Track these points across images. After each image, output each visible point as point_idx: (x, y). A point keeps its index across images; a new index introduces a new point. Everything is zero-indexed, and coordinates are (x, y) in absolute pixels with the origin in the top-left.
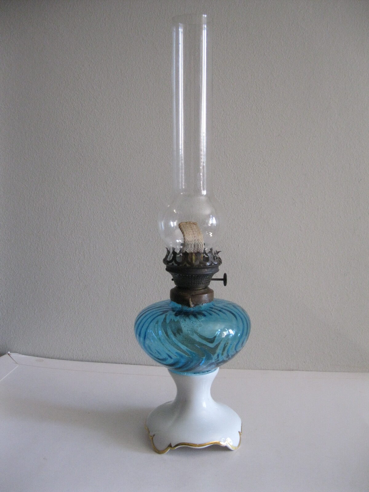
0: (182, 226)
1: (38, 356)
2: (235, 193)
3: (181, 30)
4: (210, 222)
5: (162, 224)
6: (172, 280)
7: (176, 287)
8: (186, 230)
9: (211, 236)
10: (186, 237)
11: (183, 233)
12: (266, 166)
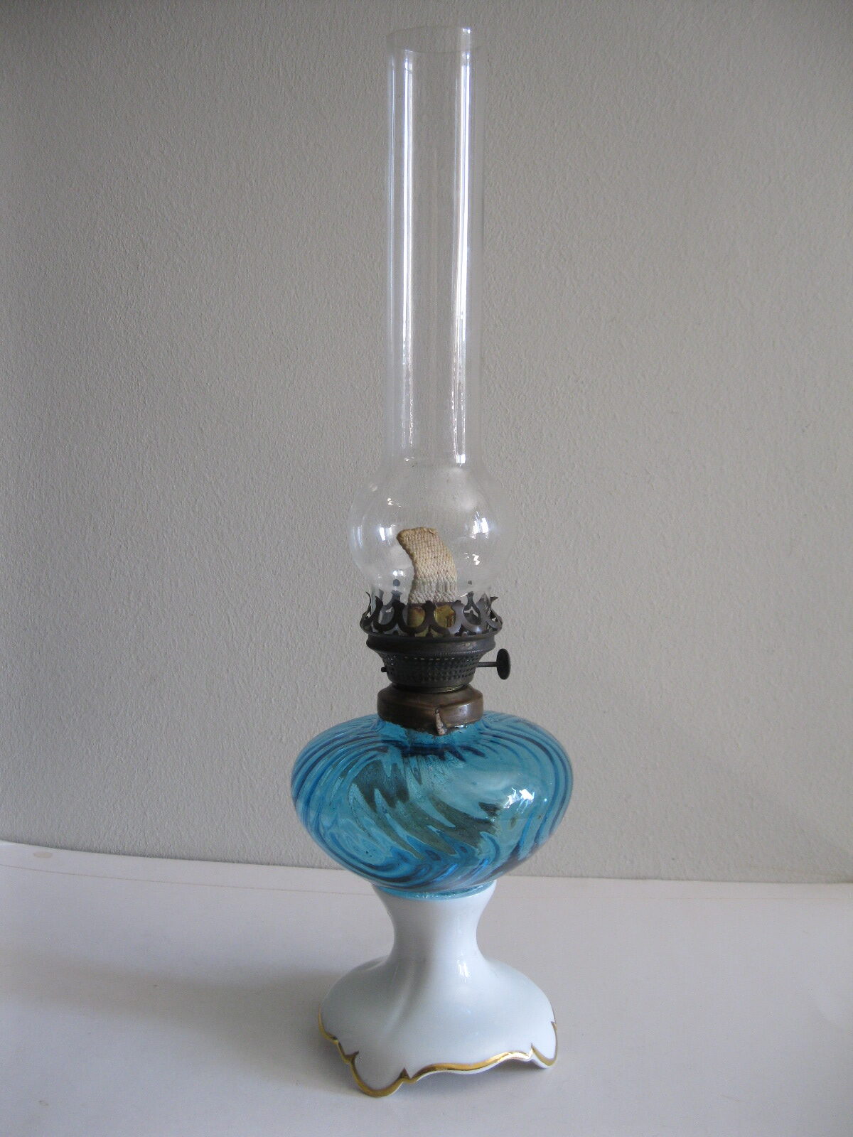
0: (406, 540)
1: (38, 844)
2: (510, 457)
3: (408, 66)
4: (476, 530)
5: (358, 534)
6: (383, 670)
7: (392, 686)
8: (416, 549)
9: (477, 563)
10: (419, 565)
11: (411, 556)
12: (582, 392)
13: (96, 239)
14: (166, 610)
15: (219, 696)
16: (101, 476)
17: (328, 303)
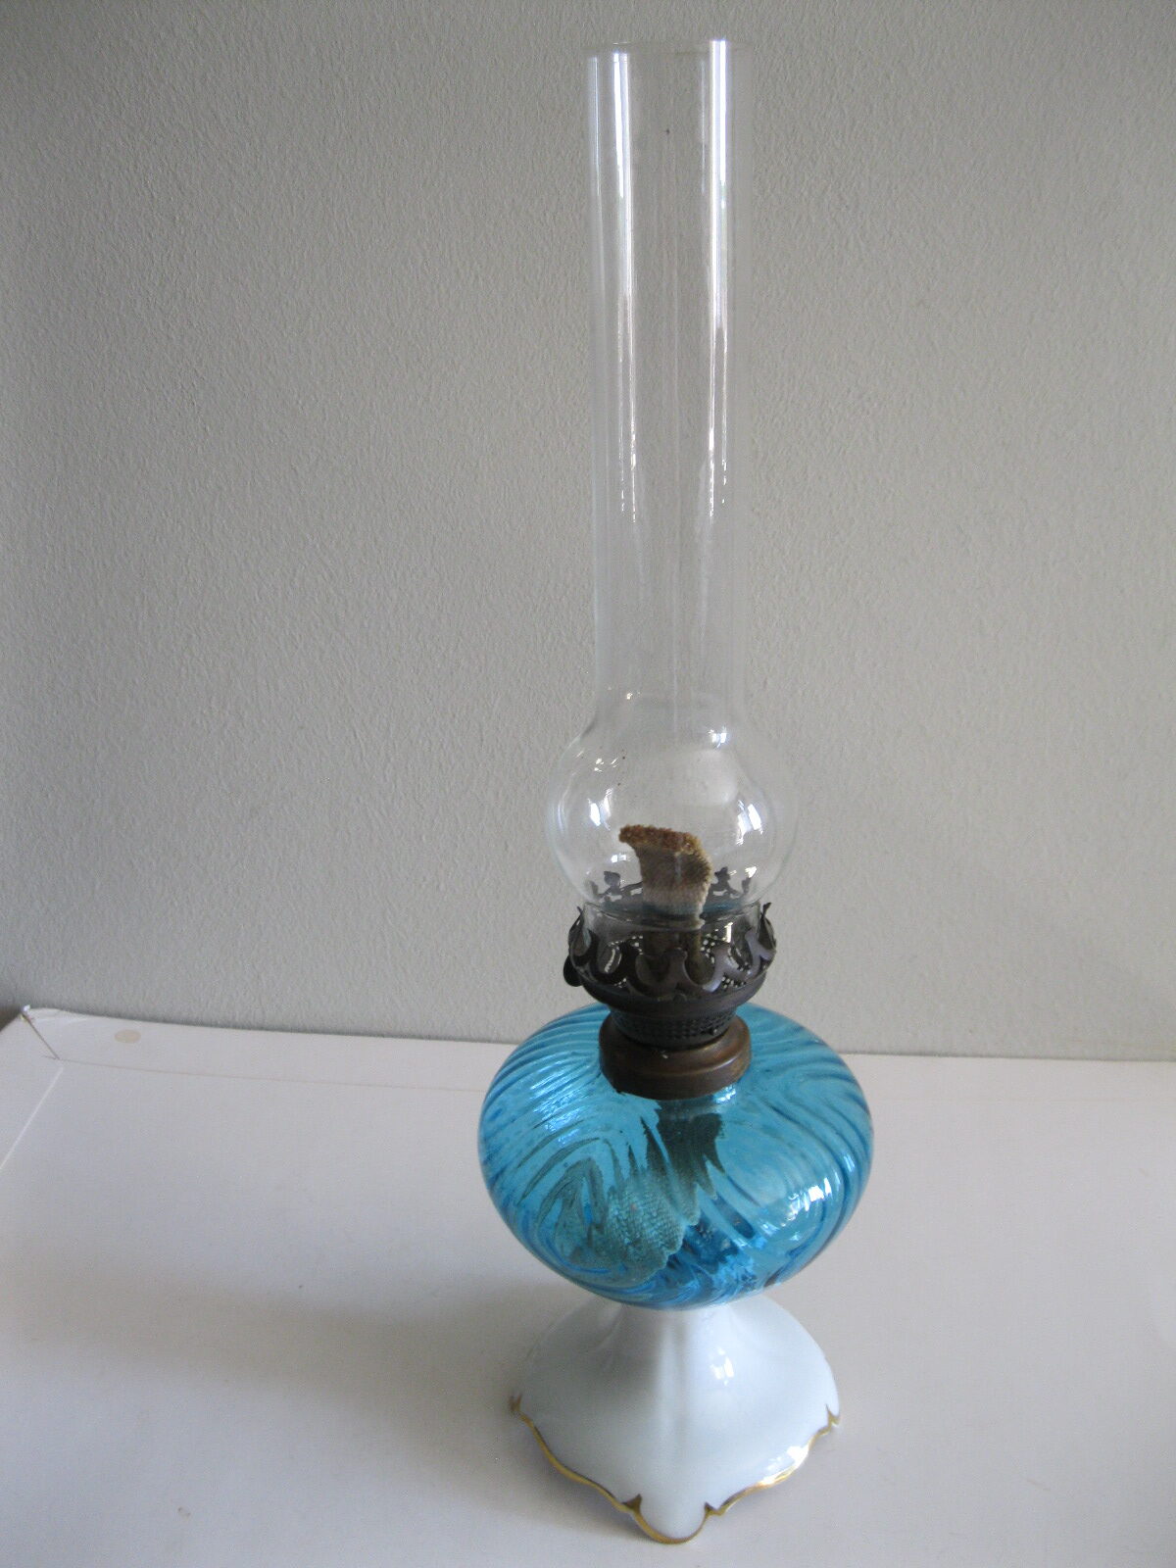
13: (103, 176)
14: (264, 721)
15: (349, 834)
16: (152, 538)
17: (477, 277)
